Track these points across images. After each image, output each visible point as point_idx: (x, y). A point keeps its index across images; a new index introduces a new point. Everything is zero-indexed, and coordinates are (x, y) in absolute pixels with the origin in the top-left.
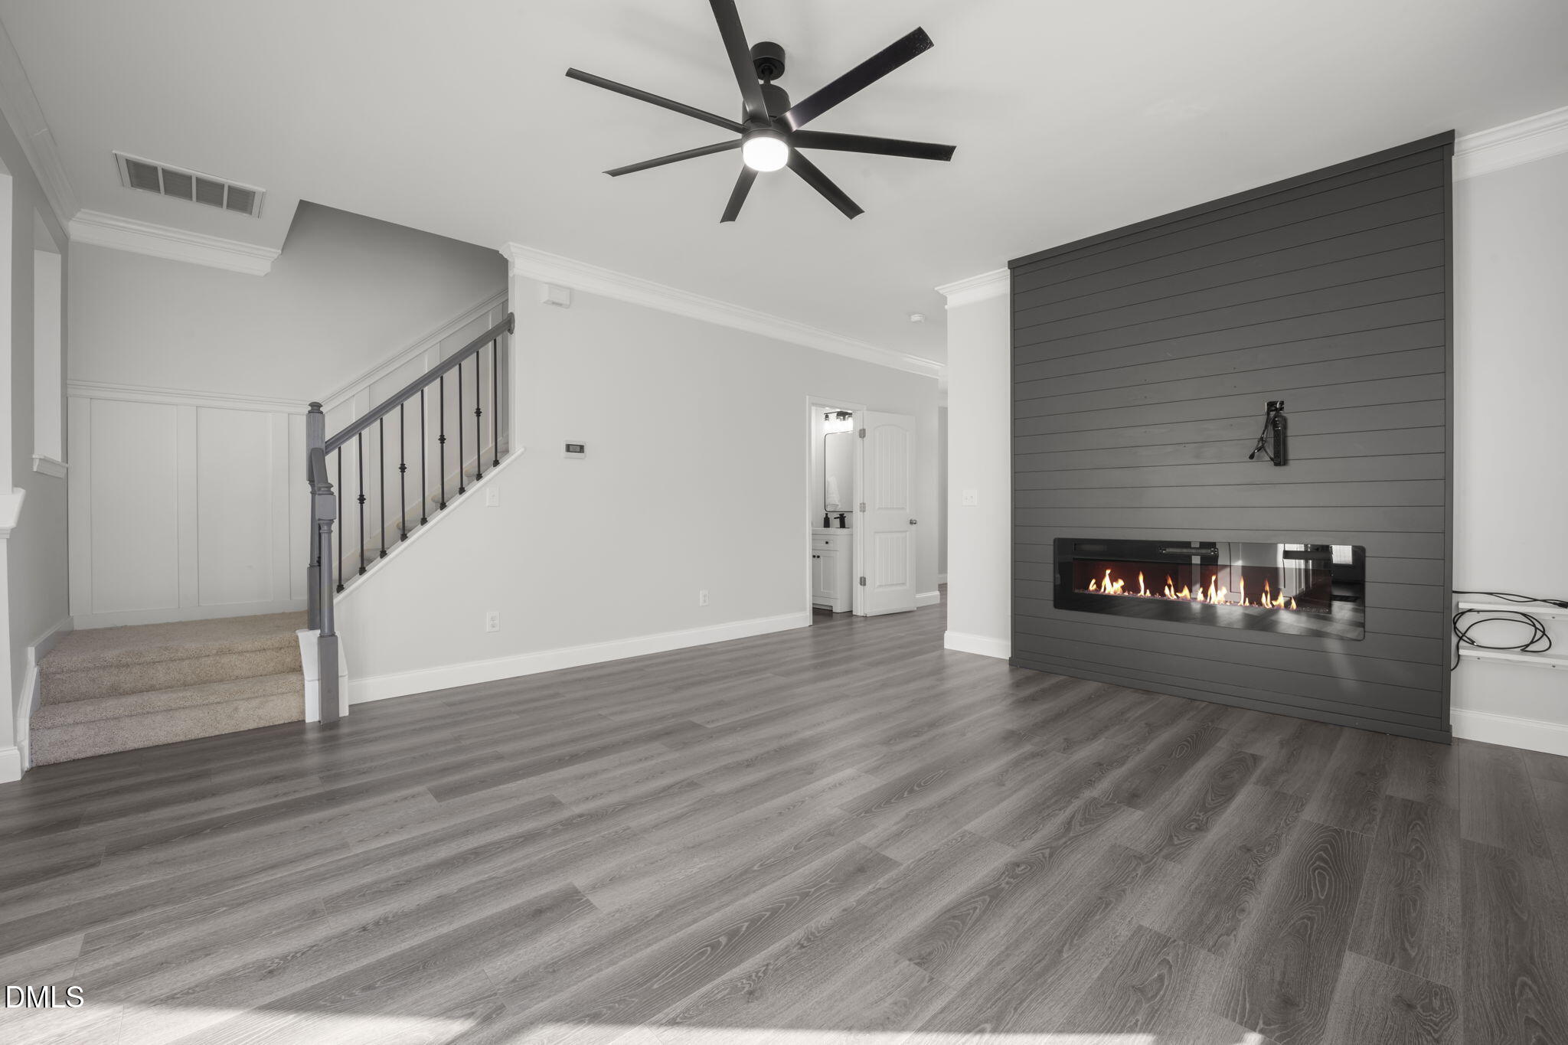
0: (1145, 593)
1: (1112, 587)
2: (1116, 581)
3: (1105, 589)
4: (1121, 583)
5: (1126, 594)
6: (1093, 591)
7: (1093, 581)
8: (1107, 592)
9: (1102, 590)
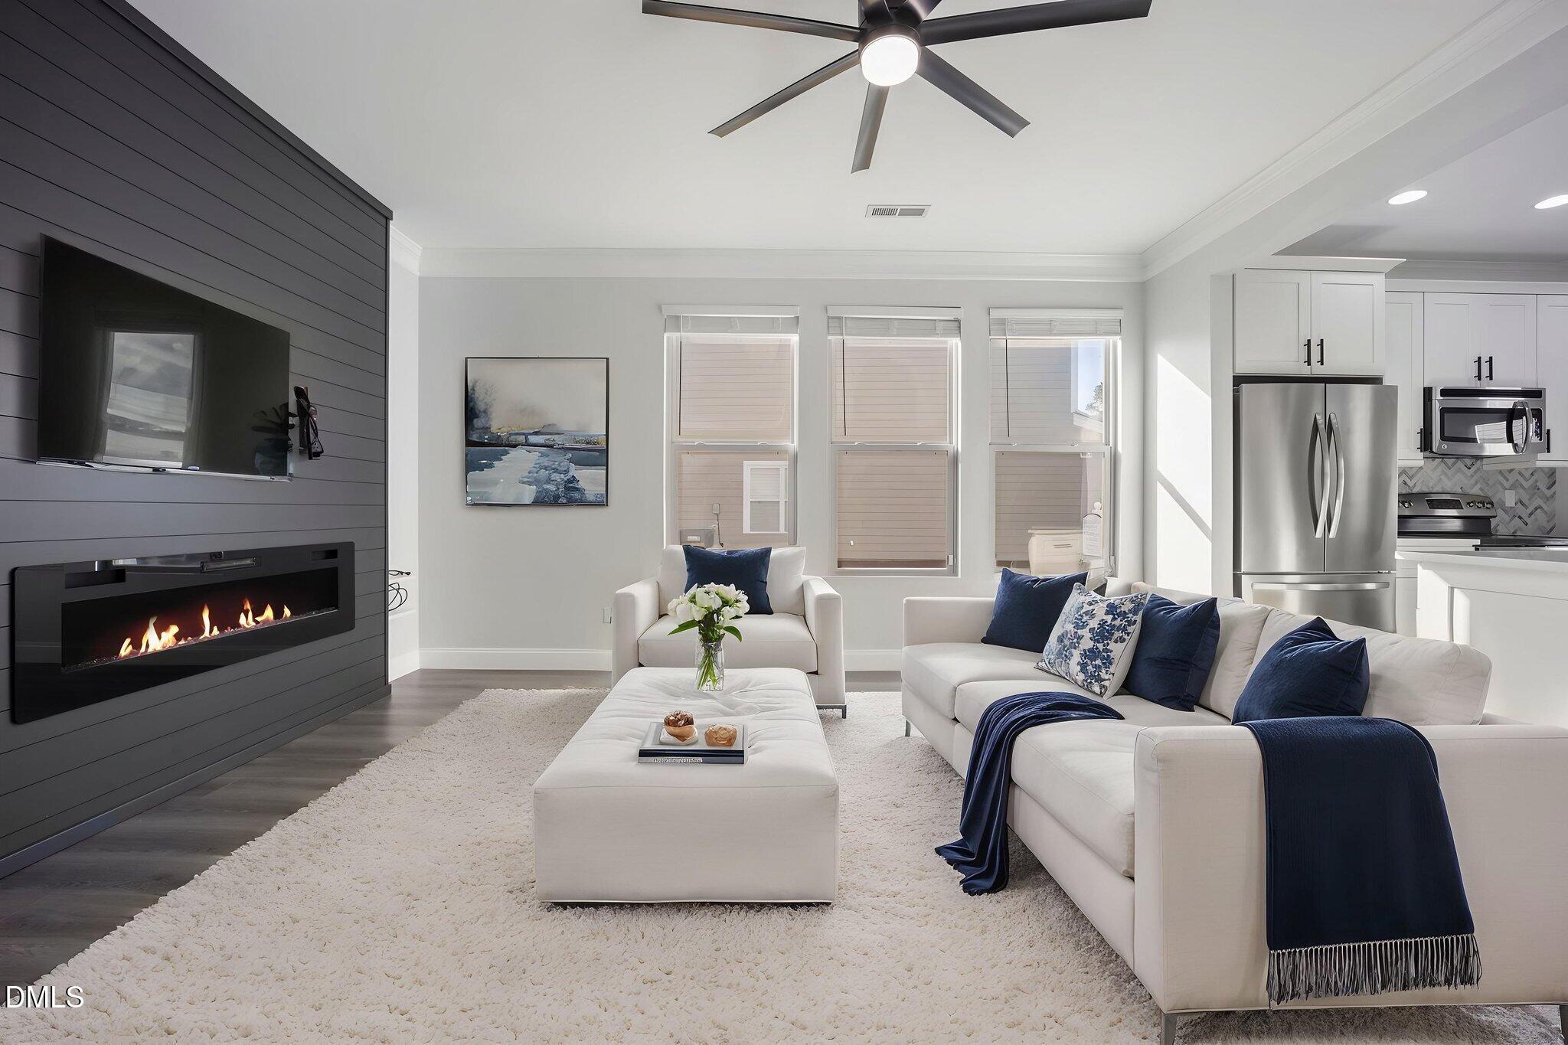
0: (211, 631)
1: (157, 640)
2: (166, 628)
3: (147, 646)
4: (174, 629)
5: (182, 642)
6: (126, 656)
7: (128, 641)
8: (150, 650)
9: (143, 649)
